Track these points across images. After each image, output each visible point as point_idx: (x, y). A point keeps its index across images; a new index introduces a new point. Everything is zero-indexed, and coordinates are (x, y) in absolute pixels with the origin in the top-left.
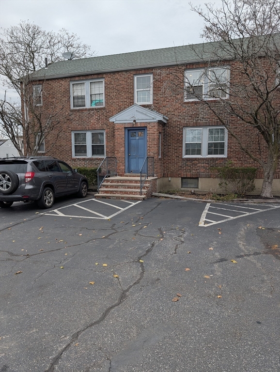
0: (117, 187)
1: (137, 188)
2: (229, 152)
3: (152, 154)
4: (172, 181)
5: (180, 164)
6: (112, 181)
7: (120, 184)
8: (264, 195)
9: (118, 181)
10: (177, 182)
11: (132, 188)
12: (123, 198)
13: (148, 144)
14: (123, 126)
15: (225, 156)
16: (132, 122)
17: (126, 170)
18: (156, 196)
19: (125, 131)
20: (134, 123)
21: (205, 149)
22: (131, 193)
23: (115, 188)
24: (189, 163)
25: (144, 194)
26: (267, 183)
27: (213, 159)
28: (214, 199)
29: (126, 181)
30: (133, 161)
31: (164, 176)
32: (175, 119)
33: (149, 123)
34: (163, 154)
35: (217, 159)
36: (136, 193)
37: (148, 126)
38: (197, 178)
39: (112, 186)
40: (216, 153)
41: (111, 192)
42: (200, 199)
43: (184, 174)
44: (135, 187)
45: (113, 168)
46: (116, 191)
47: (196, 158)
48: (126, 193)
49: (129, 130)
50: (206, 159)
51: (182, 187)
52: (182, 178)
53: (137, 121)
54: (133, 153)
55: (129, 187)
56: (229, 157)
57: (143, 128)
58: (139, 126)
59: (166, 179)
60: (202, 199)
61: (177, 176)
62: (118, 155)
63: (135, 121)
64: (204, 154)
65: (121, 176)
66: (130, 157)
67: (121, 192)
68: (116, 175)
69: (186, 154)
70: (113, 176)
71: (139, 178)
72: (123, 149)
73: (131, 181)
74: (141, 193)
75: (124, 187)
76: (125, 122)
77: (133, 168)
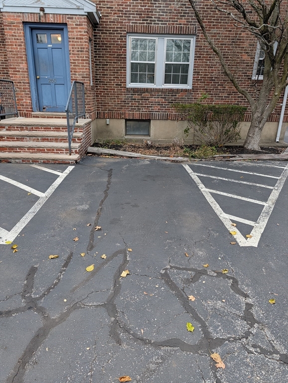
0: (21, 138)
1: (61, 140)
2: (196, 80)
3: (79, 78)
4: (111, 125)
5: (123, 97)
6: (10, 127)
7: (26, 132)
8: (250, 147)
9: (21, 127)
10: (118, 127)
11: (51, 141)
12: (35, 161)
13: (72, 57)
14: (21, 20)
15: (188, 86)
16: (38, 11)
17: (34, 106)
18: (94, 154)
19: (24, 30)
20: (42, 13)
21: (160, 73)
22: (51, 150)
23: (18, 140)
24: (136, 96)
25: (76, 152)
26: (257, 129)
27: (172, 90)
28: (187, 156)
29: (37, 127)
30: (45, 90)
31: (99, 116)
32: (113, 17)
33: (71, 17)
34: (96, 80)
35: (178, 91)
36: (59, 150)
37: (69, 22)
38: (149, 121)
39: (10, 138)
40: (175, 82)
41: (11, 149)
42: (166, 156)
43: (129, 114)
44: (56, 139)
45: (9, 101)
46: (21, 148)
47: (147, 89)
48: (41, 150)
49: (32, 29)
50: (162, 91)
51: (126, 135)
52: (126, 120)
53: (47, 11)
54: (44, 76)
55: (45, 139)
56: (195, 89)
57: (59, 27)
58: (52, 20)
59: (101, 122)
60: (169, 156)
61: (119, 117)
62: (16, 78)
63: (42, 9)
64: (159, 83)
65: (26, 116)
66: (40, 82)
67: (30, 148)
68: (16, 115)
69: (132, 81)
70: (10, 116)
71: (64, 122)
72: (23, 66)
73: (47, 128)
74: (70, 151)
75: (36, 138)
76: (23, 10)
77: (45, 102)
